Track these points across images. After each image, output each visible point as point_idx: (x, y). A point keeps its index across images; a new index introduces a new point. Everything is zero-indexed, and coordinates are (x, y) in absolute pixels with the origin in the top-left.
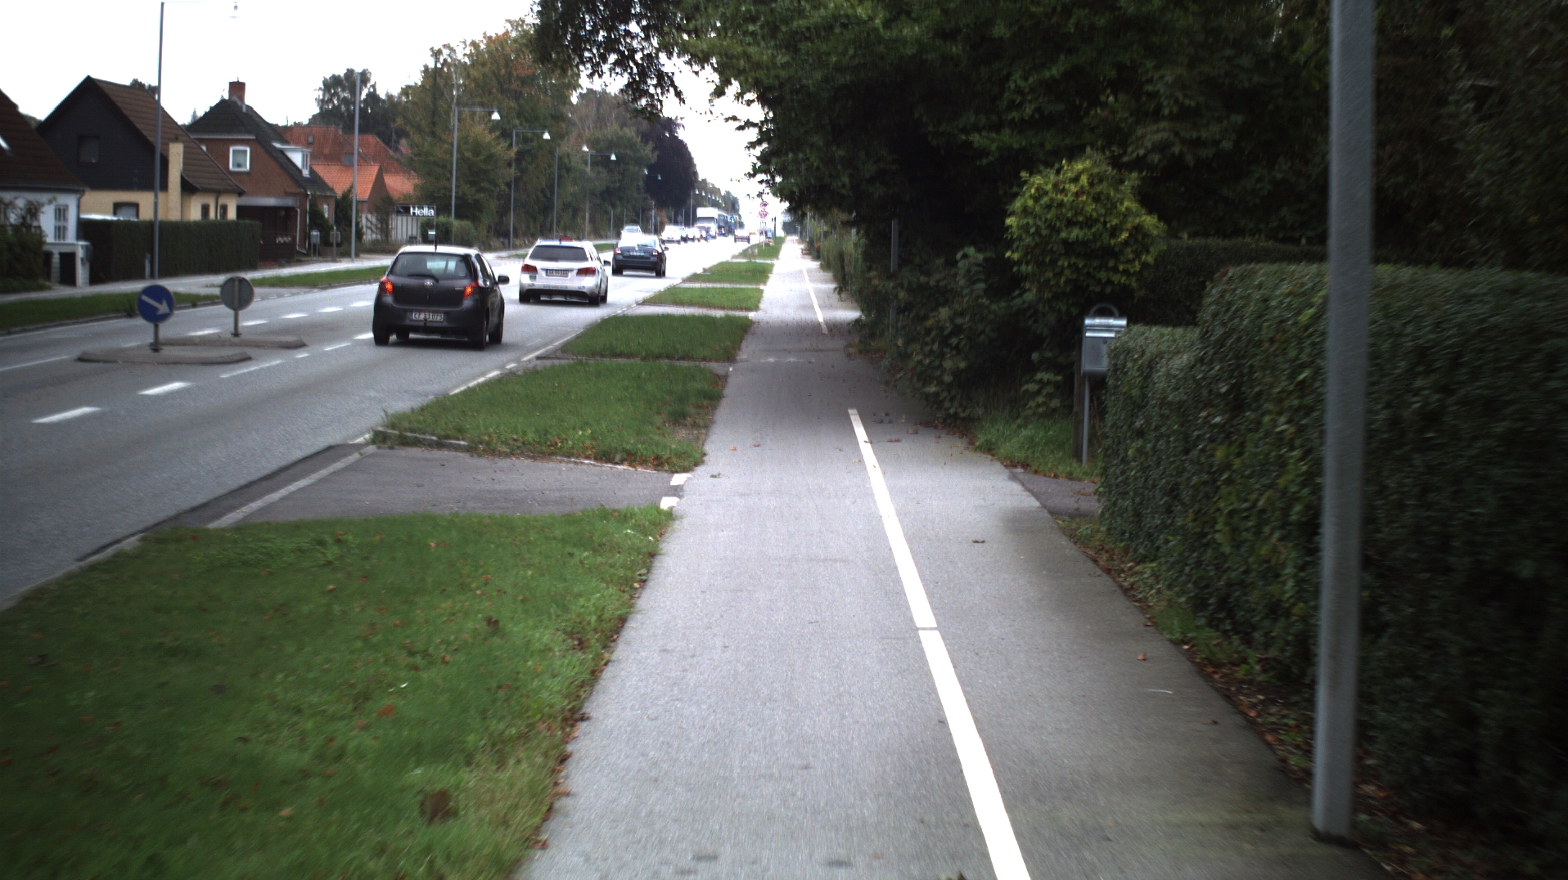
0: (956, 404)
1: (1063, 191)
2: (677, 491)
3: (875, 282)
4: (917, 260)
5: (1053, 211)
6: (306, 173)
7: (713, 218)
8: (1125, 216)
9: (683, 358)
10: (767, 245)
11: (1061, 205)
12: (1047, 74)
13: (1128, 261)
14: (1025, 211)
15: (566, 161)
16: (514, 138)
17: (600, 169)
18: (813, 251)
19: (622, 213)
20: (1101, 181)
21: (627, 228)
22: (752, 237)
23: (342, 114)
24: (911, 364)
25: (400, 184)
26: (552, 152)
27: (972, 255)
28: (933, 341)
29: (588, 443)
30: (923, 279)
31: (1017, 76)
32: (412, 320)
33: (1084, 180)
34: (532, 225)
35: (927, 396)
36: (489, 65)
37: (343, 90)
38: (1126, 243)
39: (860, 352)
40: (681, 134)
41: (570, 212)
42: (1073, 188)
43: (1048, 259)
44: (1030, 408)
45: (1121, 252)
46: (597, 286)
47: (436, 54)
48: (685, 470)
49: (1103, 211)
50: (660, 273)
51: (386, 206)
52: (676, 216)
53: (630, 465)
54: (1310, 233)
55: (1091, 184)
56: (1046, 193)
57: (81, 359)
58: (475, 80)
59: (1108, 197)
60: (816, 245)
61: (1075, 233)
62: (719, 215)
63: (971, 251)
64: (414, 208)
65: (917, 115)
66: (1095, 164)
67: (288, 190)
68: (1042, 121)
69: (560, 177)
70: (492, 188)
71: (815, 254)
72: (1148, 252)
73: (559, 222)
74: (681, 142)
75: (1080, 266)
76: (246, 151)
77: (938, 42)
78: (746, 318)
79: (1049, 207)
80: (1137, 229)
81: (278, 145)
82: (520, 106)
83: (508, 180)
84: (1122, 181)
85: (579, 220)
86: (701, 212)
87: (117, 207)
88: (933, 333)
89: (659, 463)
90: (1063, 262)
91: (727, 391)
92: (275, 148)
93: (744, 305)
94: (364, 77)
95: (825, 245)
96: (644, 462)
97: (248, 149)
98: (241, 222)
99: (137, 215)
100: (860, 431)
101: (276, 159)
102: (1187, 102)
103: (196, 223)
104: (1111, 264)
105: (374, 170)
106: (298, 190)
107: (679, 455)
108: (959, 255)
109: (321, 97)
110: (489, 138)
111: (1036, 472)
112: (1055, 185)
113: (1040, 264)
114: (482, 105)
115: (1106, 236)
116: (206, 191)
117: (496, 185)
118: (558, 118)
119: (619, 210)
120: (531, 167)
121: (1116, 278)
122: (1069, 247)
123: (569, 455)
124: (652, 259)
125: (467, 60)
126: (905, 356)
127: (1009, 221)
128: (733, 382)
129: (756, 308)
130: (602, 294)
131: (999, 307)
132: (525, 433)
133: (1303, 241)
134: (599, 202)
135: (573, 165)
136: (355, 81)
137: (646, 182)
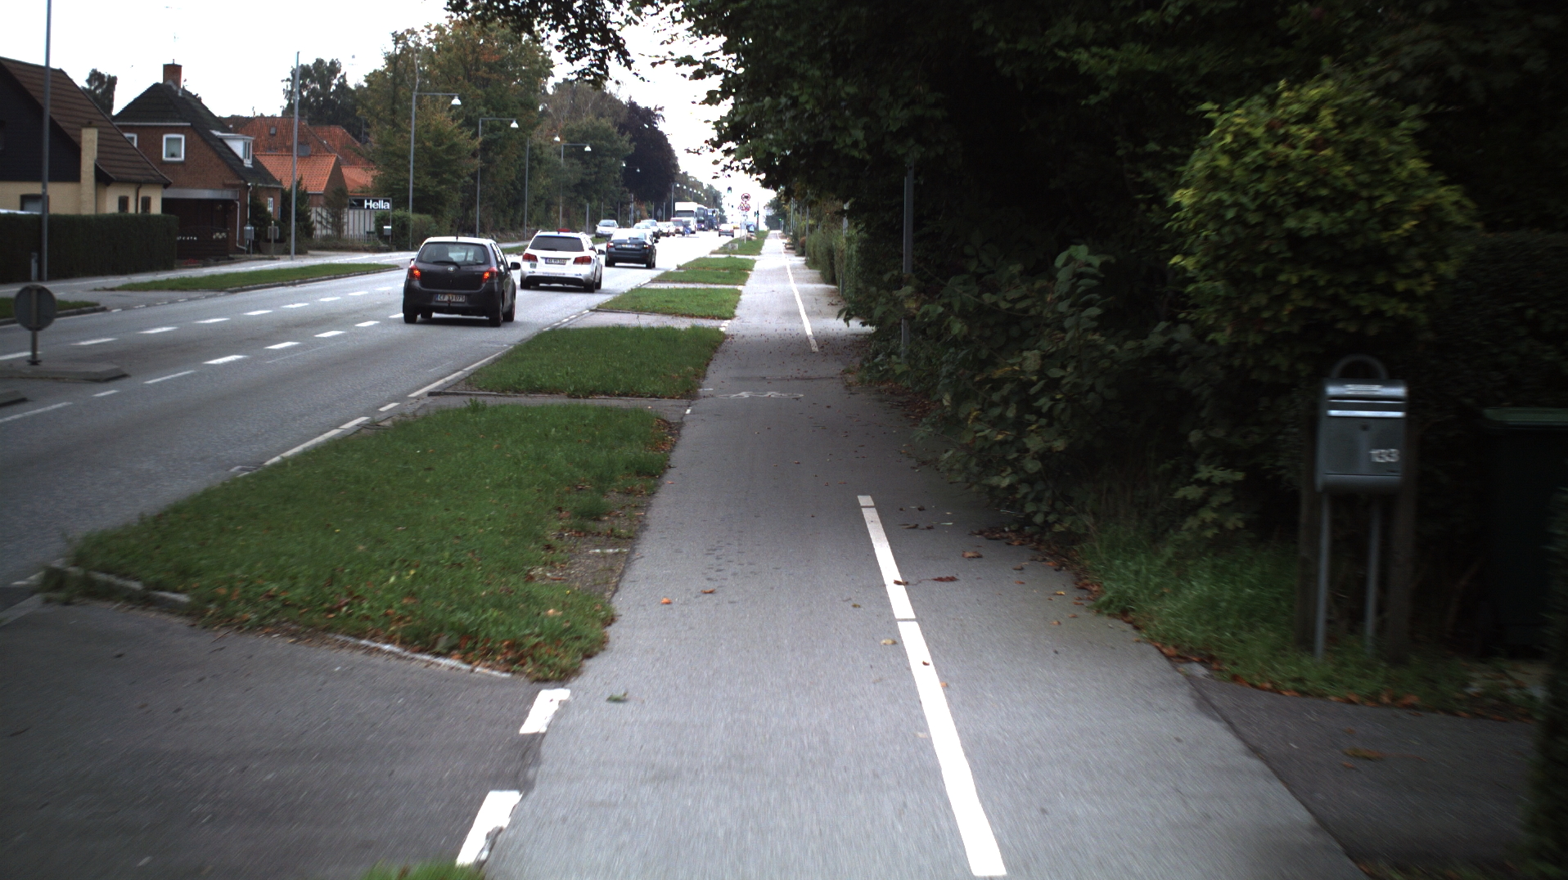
1: (1287, 139)
3: (911, 305)
4: (973, 266)
5: (1270, 177)
6: (248, 163)
7: (692, 211)
8: (1407, 188)
10: (749, 239)
13: (1412, 275)
14: (1214, 178)
15: (538, 152)
16: (480, 127)
17: (574, 160)
19: (599, 207)
20: (1358, 122)
24: (965, 439)
26: (522, 144)
27: (1082, 260)
30: (987, 298)
32: (438, 301)
33: (1326, 118)
34: (501, 219)
35: (993, 491)
36: (455, 50)
37: (312, 81)
38: (1409, 240)
39: (863, 381)
40: (661, 126)
41: (543, 206)
42: (1307, 133)
43: (1258, 270)
44: (1189, 529)
45: (1401, 257)
46: (592, 273)
48: (564, 672)
49: (1365, 178)
51: (340, 200)
52: (655, 210)
53: (464, 659)
55: (1341, 126)
56: (1253, 143)
59: (1375, 152)
61: (1314, 220)
62: (699, 209)
63: (1081, 251)
64: (368, 201)
66: (1342, 90)
67: (228, 182)
69: (532, 168)
72: (1446, 258)
73: (530, 215)
74: (661, 133)
75: (1322, 283)
76: (180, 139)
78: (717, 330)
81: (217, 133)
82: (488, 93)
83: (472, 170)
84: (1394, 122)
85: (553, 214)
87: (25, 200)
88: (1007, 388)
89: (516, 657)
91: (679, 456)
92: (214, 135)
93: (716, 312)
94: (334, 68)
96: (488, 654)
97: (183, 137)
98: (167, 215)
99: (47, 209)
101: (213, 148)
104: (1380, 279)
105: (331, 161)
106: (237, 182)
107: (557, 638)
108: (1061, 261)
109: (289, 88)
110: (451, 126)
112: (1270, 128)
113: (1242, 279)
115: (1372, 224)
117: (459, 177)
119: (595, 203)
120: (499, 159)
121: (1392, 307)
122: (1304, 248)
123: (357, 634)
124: (643, 252)
125: (432, 45)
127: (1176, 197)
128: (689, 434)
129: (731, 317)
130: (597, 281)
131: (1123, 350)
134: (573, 195)
135: (544, 155)
136: (324, 71)
137: (624, 175)
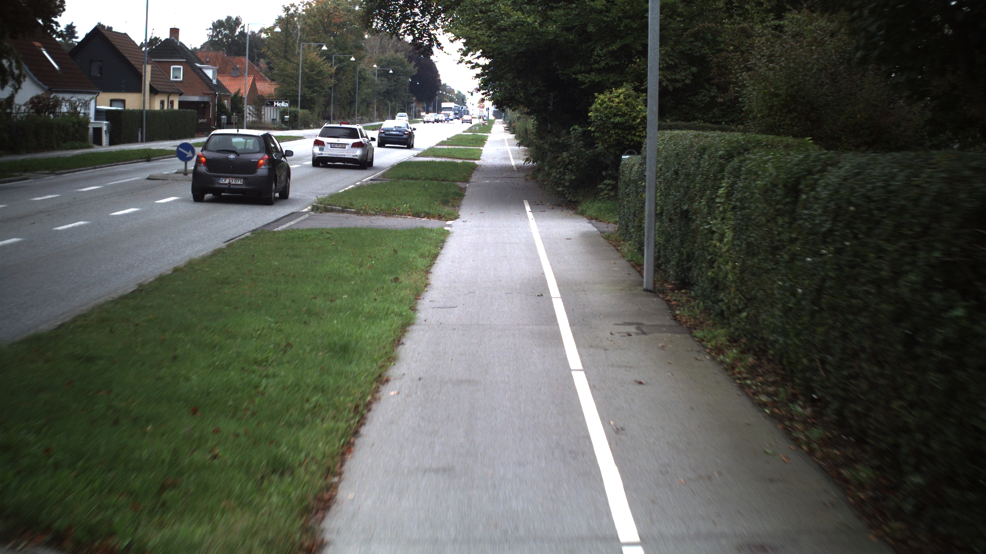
0: (571, 196)
1: (613, 101)
2: (449, 226)
5: (608, 110)
6: (214, 82)
7: (451, 108)
8: (639, 112)
9: (443, 181)
10: (484, 124)
11: (611, 107)
12: (611, 48)
13: (641, 131)
14: (597, 110)
15: (363, 73)
16: (334, 60)
17: (383, 78)
18: (511, 129)
19: (396, 105)
20: (629, 97)
21: (399, 114)
22: (473, 120)
23: (224, 43)
24: (551, 178)
25: (266, 88)
26: (354, 68)
27: (577, 129)
28: (561, 167)
29: (409, 210)
30: (556, 140)
31: (598, 49)
32: (221, 183)
33: (622, 97)
34: (343, 112)
35: (559, 192)
36: (318, 17)
37: (225, 30)
39: (532, 178)
41: (365, 104)
42: (617, 100)
43: (606, 130)
44: (601, 195)
45: (637, 128)
46: (366, 155)
47: (287, 9)
48: (451, 220)
49: (630, 110)
50: (410, 146)
51: (260, 102)
52: (428, 107)
53: (428, 218)
54: (726, 120)
55: (625, 99)
56: (605, 102)
57: (148, 179)
58: (309, 25)
60: (513, 125)
61: (618, 119)
62: (455, 107)
63: (576, 127)
64: (276, 102)
65: (554, 65)
66: (627, 90)
67: (205, 92)
68: (608, 69)
69: (360, 83)
70: (321, 91)
71: (512, 130)
73: (358, 110)
74: (433, 62)
75: (620, 133)
76: (180, 69)
77: (564, 33)
78: (474, 163)
79: (606, 108)
81: (198, 65)
82: (337, 41)
83: (330, 85)
85: (370, 109)
86: (444, 105)
87: (112, 101)
88: (561, 164)
89: (440, 217)
90: (612, 132)
91: (466, 194)
92: (196, 66)
93: (472, 157)
94: (237, 22)
95: (517, 125)
96: (433, 217)
97: (182, 67)
98: (181, 110)
99: (124, 107)
100: (528, 208)
101: (198, 74)
102: (671, 62)
103: (159, 111)
104: (633, 132)
105: (249, 80)
106: (210, 92)
107: (449, 214)
108: (571, 129)
109: (211, 33)
110: (319, 60)
111: (600, 221)
112: (609, 99)
113: (603, 132)
114: (314, 41)
115: (631, 120)
116: (163, 93)
117: (323, 89)
118: (359, 48)
119: (394, 103)
120: (343, 78)
121: (635, 138)
122: (616, 125)
123: (401, 214)
124: (405, 136)
125: (304, 13)
126: (549, 174)
127: (590, 114)
128: (468, 190)
129: (479, 159)
130: (369, 160)
131: (589, 152)
132: (381, 206)
133: (723, 123)
134: (382, 98)
135: (367, 76)
136: (232, 24)
137: (410, 86)
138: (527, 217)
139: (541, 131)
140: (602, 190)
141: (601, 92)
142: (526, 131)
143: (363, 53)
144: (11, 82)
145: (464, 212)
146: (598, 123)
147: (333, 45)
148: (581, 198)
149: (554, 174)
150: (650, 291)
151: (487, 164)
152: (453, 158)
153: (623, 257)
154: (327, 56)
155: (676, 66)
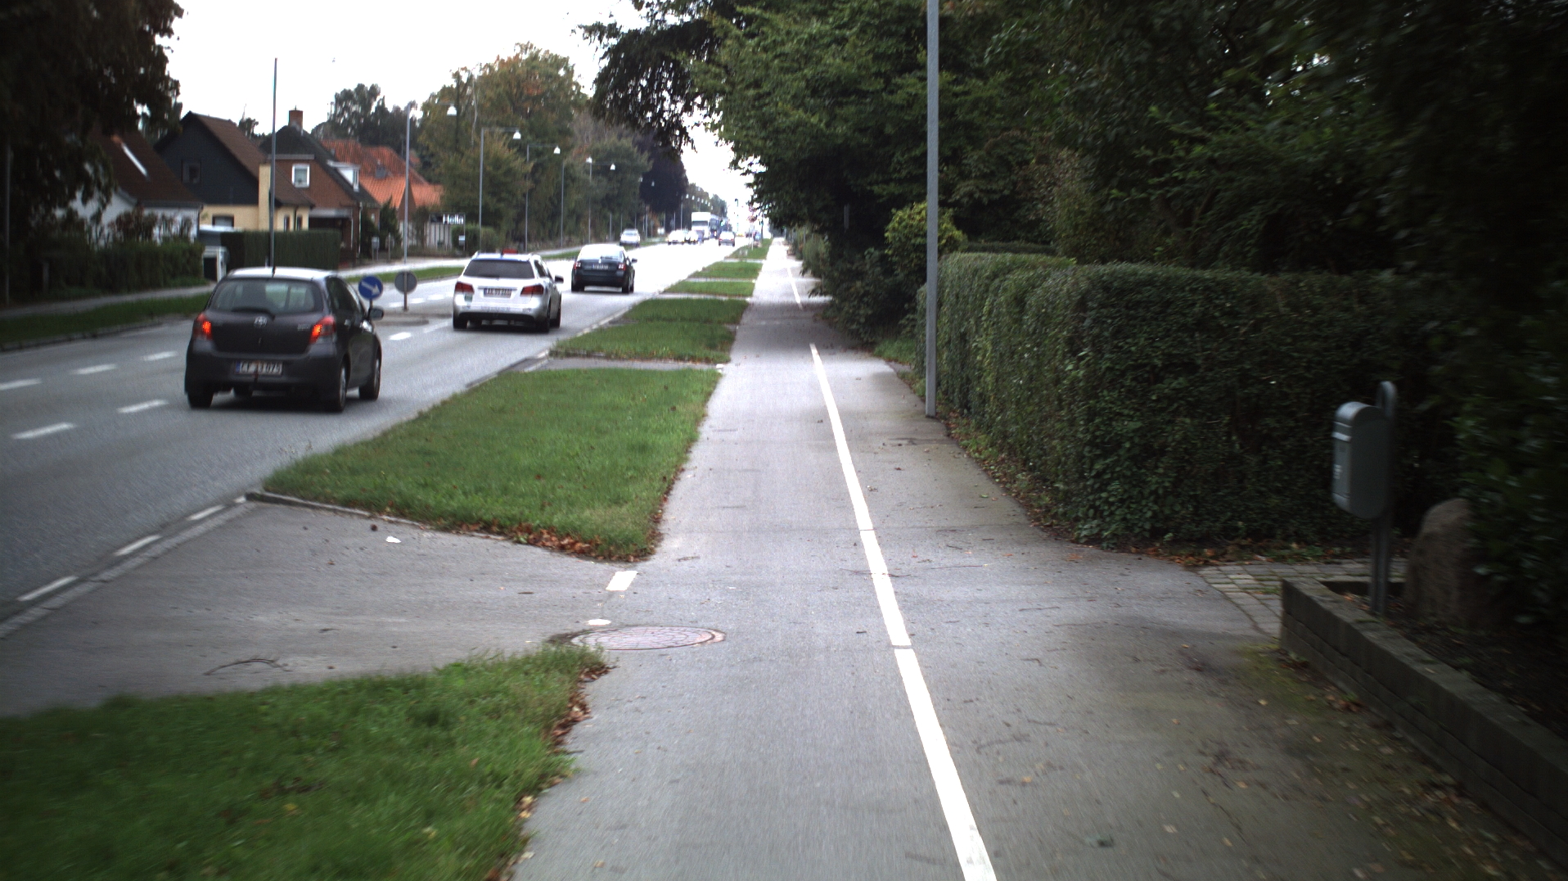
0: (867, 335)
1: (913, 219)
4: (847, 256)
5: (908, 229)
6: (356, 187)
7: (704, 221)
9: (706, 322)
10: (756, 247)
11: (912, 226)
12: (913, 154)
14: (894, 229)
15: (571, 172)
16: (528, 153)
17: (601, 177)
18: (796, 252)
19: (619, 218)
23: (353, 126)
25: (428, 195)
26: (559, 164)
27: (873, 252)
28: (855, 300)
30: (849, 266)
31: (898, 154)
34: (542, 230)
36: (502, 85)
37: (354, 104)
39: (825, 320)
41: (575, 218)
42: (918, 217)
47: (456, 75)
48: (722, 363)
50: (628, 290)
53: (695, 362)
56: (905, 220)
60: (800, 247)
61: (919, 241)
62: (711, 219)
63: (872, 250)
64: (446, 216)
65: (845, 175)
67: (344, 203)
70: (511, 198)
71: (799, 255)
76: (306, 170)
77: (857, 135)
79: (905, 227)
80: (951, 238)
81: (332, 164)
82: (532, 124)
83: (524, 190)
84: (944, 214)
86: (696, 216)
87: (215, 220)
90: (913, 255)
91: (737, 337)
92: (330, 166)
94: (374, 92)
95: (806, 247)
96: (700, 360)
97: (308, 168)
99: (233, 227)
100: (815, 350)
101: (331, 176)
102: (985, 170)
105: (402, 182)
106: (351, 203)
107: (718, 358)
108: (866, 253)
109: (333, 108)
110: (507, 154)
112: (909, 216)
116: (289, 205)
118: (566, 132)
127: (886, 235)
129: (751, 295)
131: (886, 281)
132: (635, 349)
134: (599, 208)
135: (577, 175)
136: (365, 95)
137: (641, 189)
138: (812, 360)
139: (835, 254)
140: (905, 327)
141: (899, 208)
142: (817, 255)
143: (570, 140)
144: (97, 194)
145: (736, 356)
146: (898, 244)
147: (526, 130)
148: (879, 339)
149: (846, 309)
150: (932, 417)
151: (762, 302)
152: (715, 294)
153: (915, 392)
154: (519, 147)
155: (992, 173)
